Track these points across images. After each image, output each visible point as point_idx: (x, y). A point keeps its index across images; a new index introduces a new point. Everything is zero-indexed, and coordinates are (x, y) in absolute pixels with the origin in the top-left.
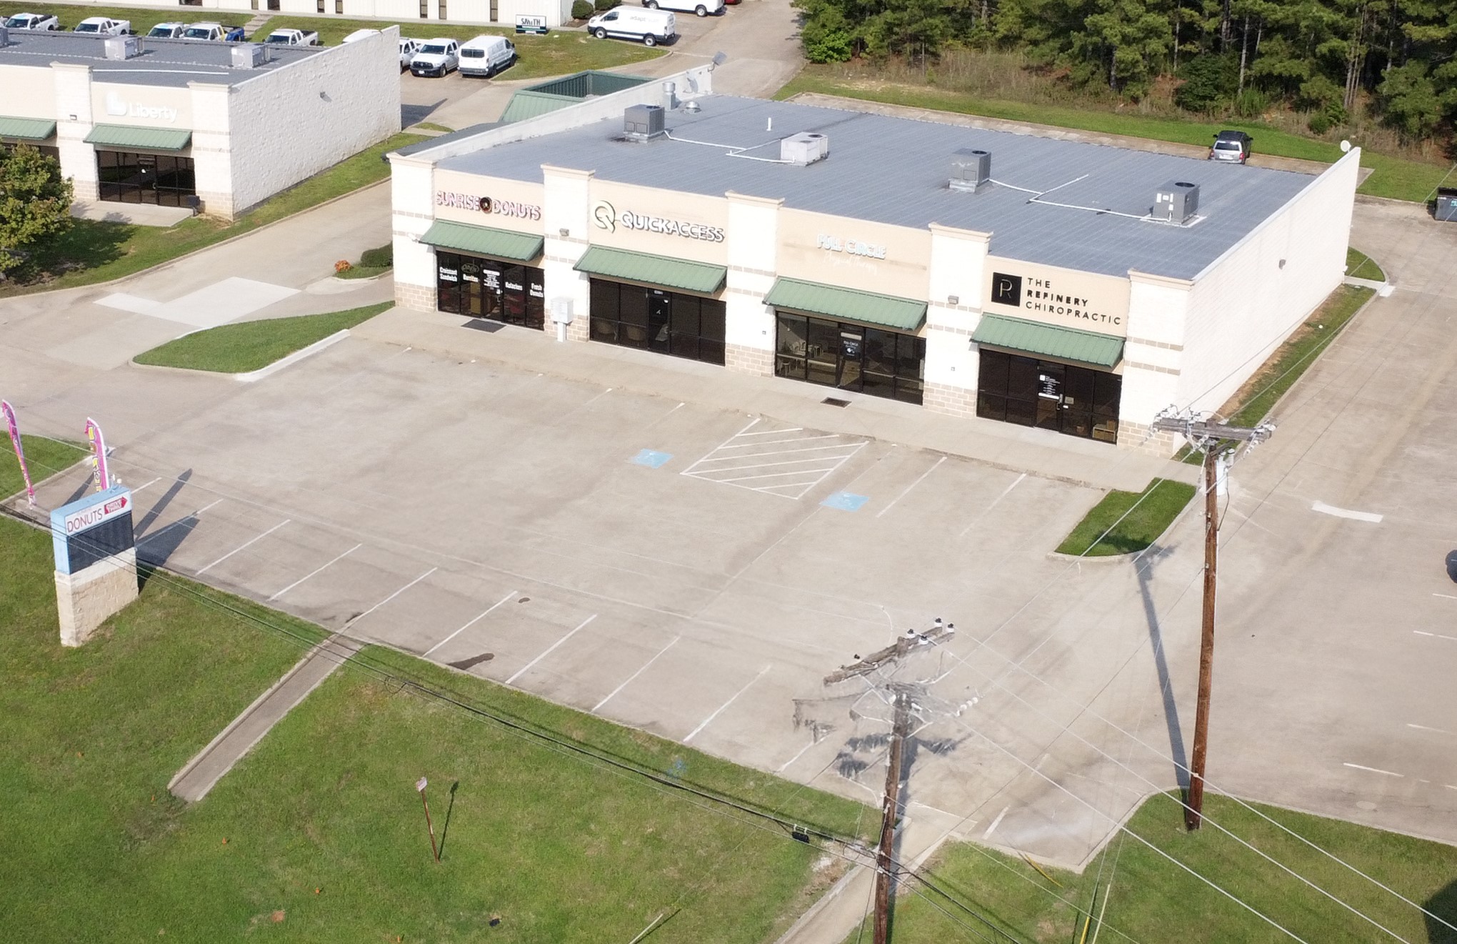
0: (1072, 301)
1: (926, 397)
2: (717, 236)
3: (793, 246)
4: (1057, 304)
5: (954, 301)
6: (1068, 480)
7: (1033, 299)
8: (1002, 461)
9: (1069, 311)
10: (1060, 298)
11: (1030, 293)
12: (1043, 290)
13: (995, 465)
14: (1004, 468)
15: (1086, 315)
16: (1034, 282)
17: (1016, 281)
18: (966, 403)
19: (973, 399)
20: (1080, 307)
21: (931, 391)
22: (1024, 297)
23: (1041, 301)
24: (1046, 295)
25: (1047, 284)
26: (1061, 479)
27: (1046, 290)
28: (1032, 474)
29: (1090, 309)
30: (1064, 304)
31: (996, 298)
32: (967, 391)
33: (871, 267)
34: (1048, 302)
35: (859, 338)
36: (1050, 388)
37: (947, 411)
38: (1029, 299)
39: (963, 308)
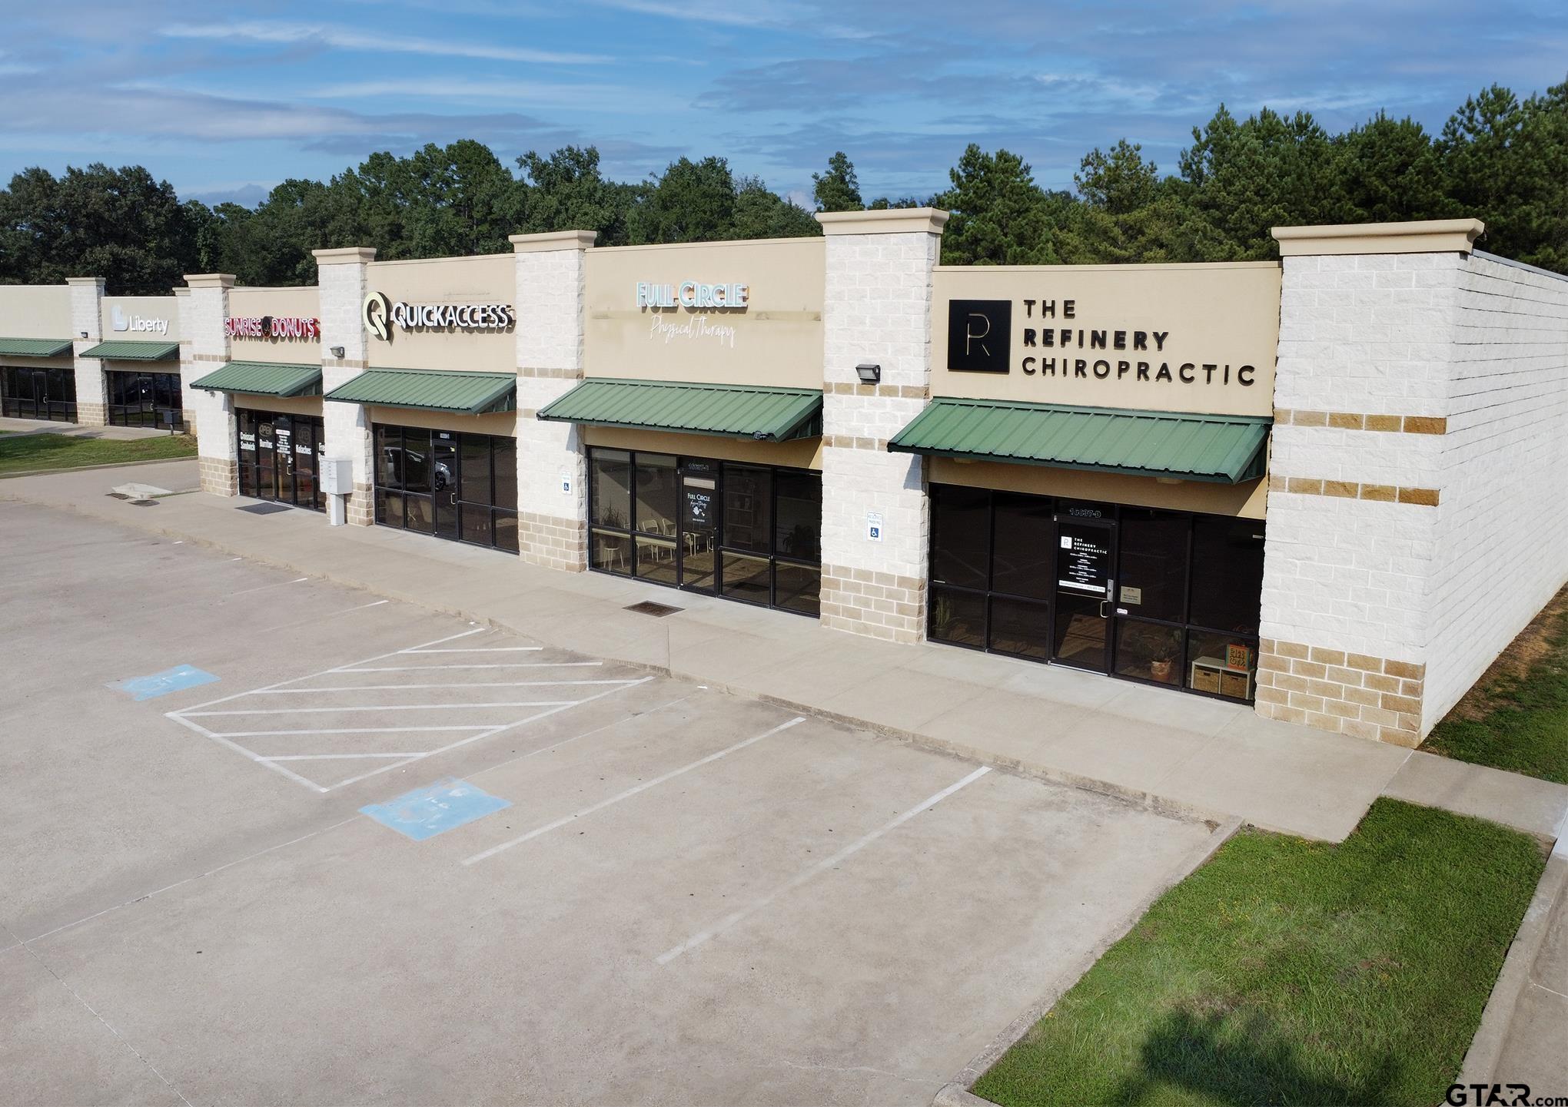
0: (1129, 340)
1: (827, 597)
3: (605, 317)
4: (1091, 355)
5: (872, 377)
7: (1039, 351)
9: (1123, 367)
10: (1098, 339)
11: (1029, 336)
12: (1058, 323)
13: (918, 744)
14: (939, 750)
15: (1164, 373)
16: (1037, 309)
17: (1000, 311)
18: (902, 610)
19: (916, 600)
20: (1153, 357)
21: (835, 584)
22: (1018, 350)
24: (1066, 336)
25: (1069, 309)
26: (1087, 787)
27: (1067, 324)
28: (1008, 767)
29: (1173, 356)
30: (1111, 354)
31: (960, 359)
33: (723, 329)
34: (1072, 352)
35: (710, 484)
36: (1083, 566)
37: (866, 629)
38: (1029, 351)
39: (890, 391)
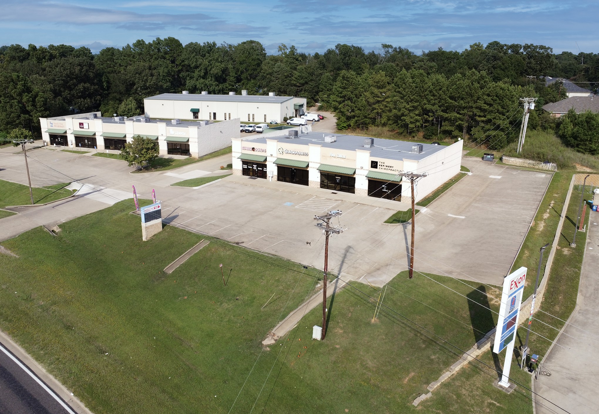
0: (390, 167)
1: (356, 191)
2: (307, 155)
3: (324, 156)
4: (386, 168)
5: (362, 168)
6: (389, 209)
7: (381, 167)
8: (373, 205)
9: (389, 169)
10: (387, 166)
11: (380, 165)
12: (383, 164)
13: (371, 206)
14: (373, 206)
15: (393, 170)
16: (381, 163)
17: (377, 162)
18: (365, 193)
19: (367, 192)
20: (392, 168)
21: (357, 190)
22: (378, 166)
23: (382, 167)
24: (384, 166)
25: (384, 163)
26: (387, 209)
27: (384, 165)
28: (380, 207)
29: (394, 169)
30: (388, 168)
31: (372, 167)
32: (365, 190)
33: (342, 160)
34: (384, 167)
35: (340, 178)
36: (385, 188)
37: (361, 195)
38: (380, 167)
39: (364, 170)
